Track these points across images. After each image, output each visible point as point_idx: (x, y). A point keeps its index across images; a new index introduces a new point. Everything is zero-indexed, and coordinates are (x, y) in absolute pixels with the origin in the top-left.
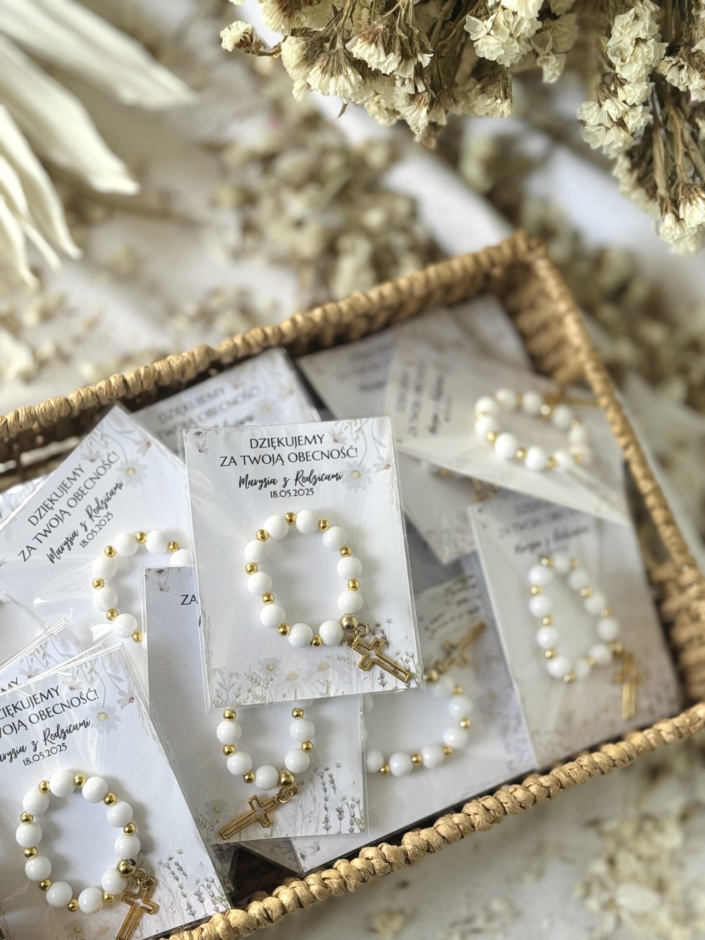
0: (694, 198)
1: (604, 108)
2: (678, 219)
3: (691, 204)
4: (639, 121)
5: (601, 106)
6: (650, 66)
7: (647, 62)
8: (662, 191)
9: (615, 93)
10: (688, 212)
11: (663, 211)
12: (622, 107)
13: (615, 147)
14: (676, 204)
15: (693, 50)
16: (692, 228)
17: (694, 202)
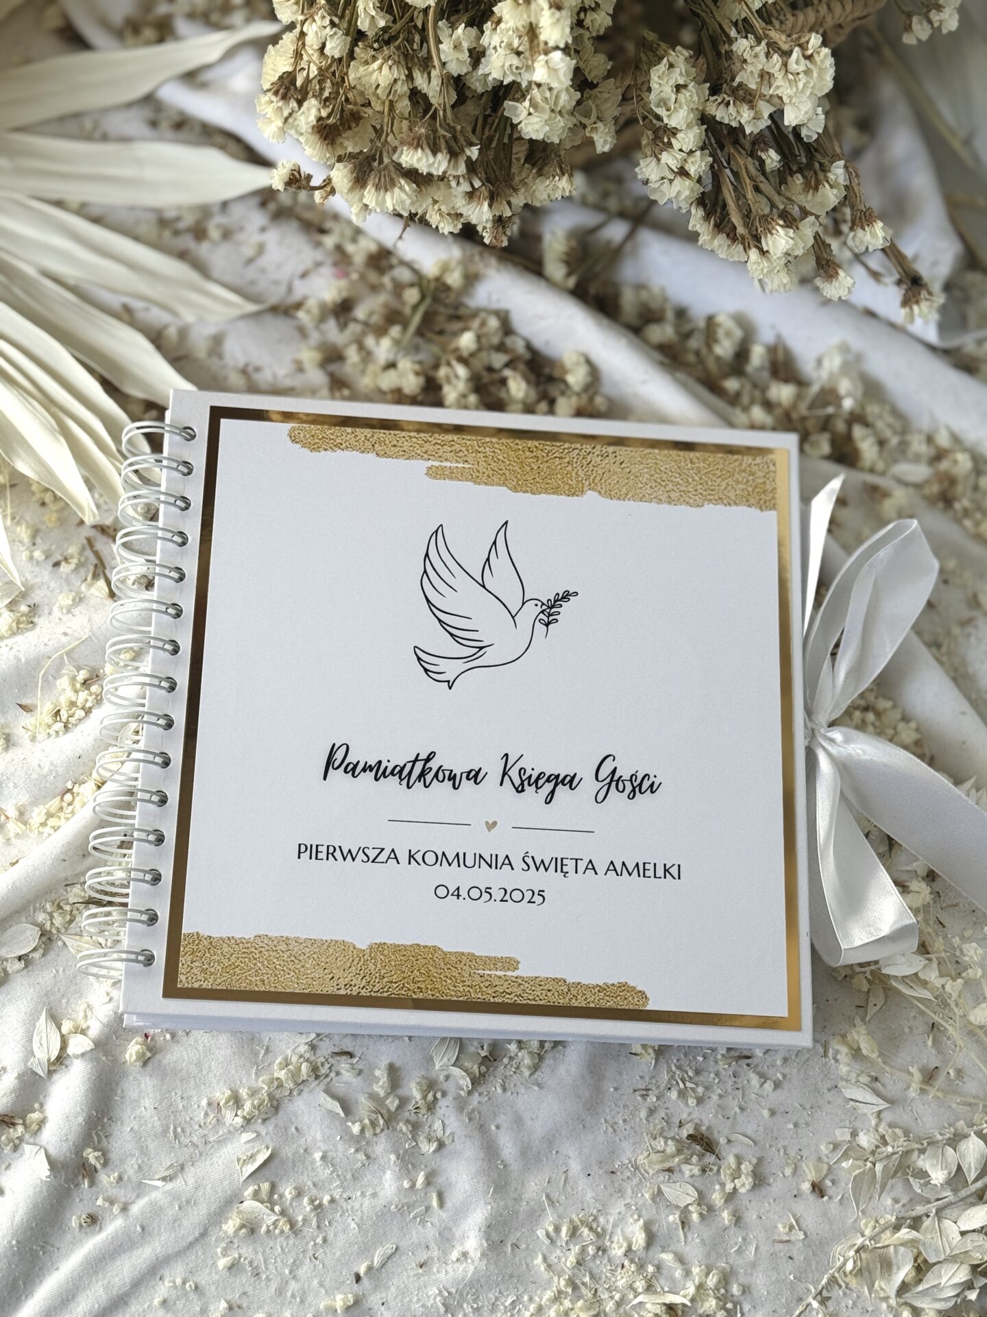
0: (773, 228)
1: (663, 161)
2: (763, 253)
3: (772, 234)
4: (700, 166)
5: (659, 160)
6: (697, 109)
7: (692, 106)
8: (741, 230)
9: (670, 145)
10: (770, 242)
11: (746, 249)
12: (680, 156)
13: (683, 197)
14: (757, 239)
15: (735, 84)
16: (779, 258)
17: (774, 232)
